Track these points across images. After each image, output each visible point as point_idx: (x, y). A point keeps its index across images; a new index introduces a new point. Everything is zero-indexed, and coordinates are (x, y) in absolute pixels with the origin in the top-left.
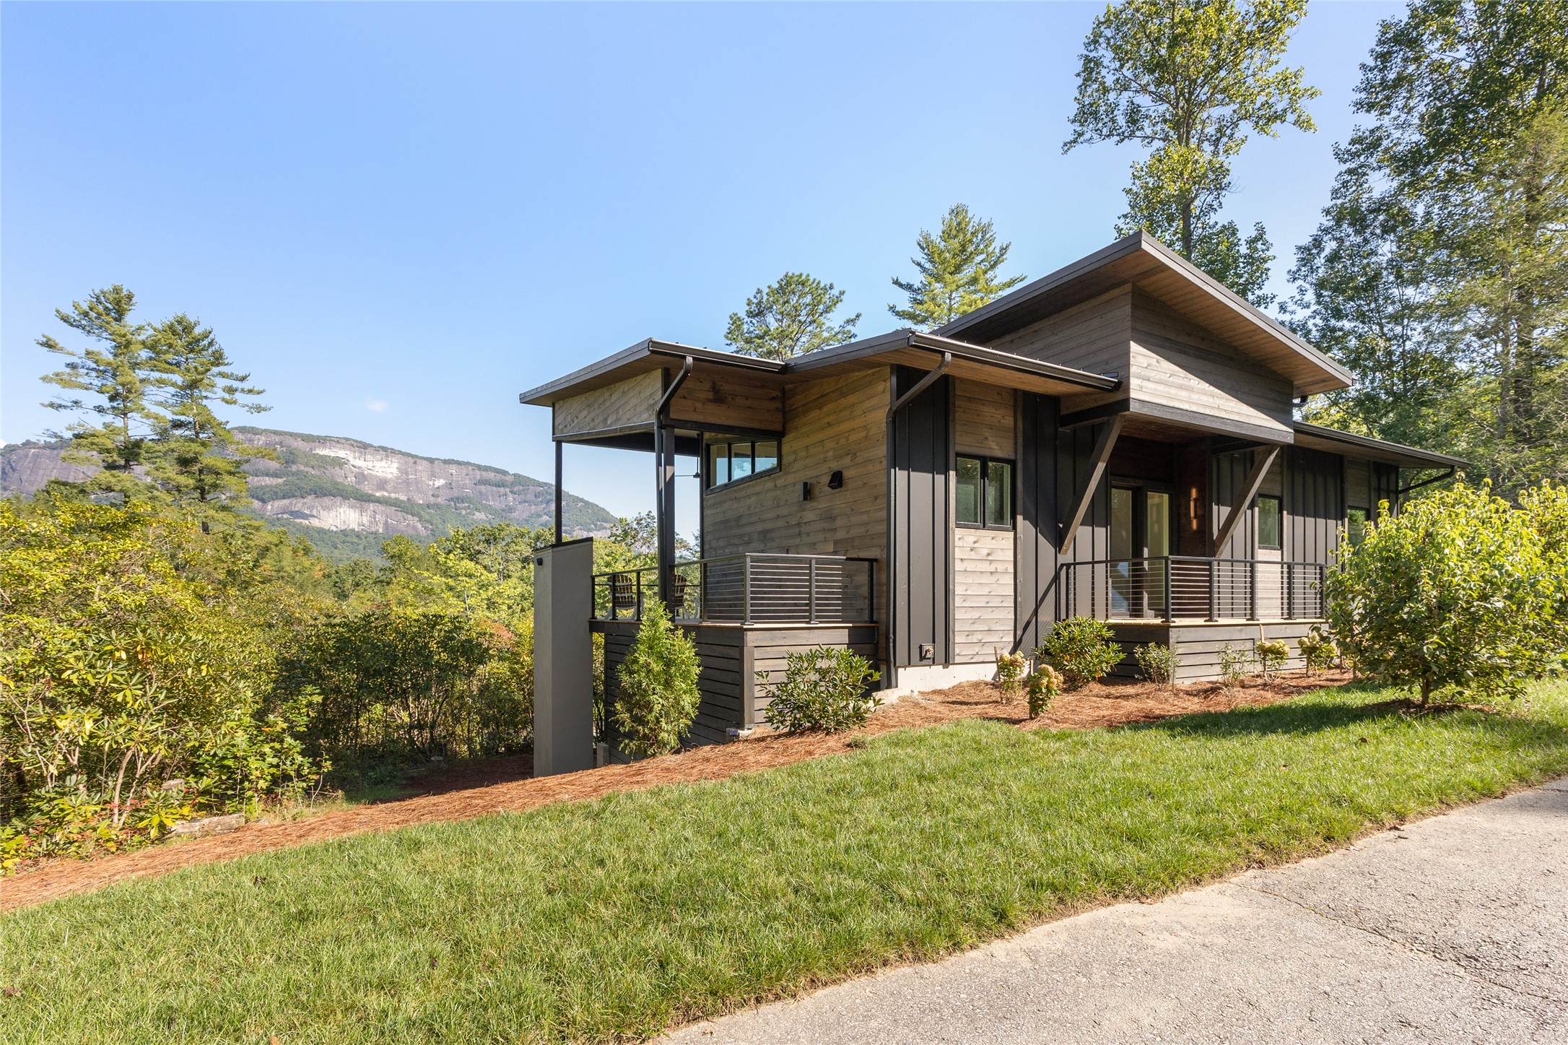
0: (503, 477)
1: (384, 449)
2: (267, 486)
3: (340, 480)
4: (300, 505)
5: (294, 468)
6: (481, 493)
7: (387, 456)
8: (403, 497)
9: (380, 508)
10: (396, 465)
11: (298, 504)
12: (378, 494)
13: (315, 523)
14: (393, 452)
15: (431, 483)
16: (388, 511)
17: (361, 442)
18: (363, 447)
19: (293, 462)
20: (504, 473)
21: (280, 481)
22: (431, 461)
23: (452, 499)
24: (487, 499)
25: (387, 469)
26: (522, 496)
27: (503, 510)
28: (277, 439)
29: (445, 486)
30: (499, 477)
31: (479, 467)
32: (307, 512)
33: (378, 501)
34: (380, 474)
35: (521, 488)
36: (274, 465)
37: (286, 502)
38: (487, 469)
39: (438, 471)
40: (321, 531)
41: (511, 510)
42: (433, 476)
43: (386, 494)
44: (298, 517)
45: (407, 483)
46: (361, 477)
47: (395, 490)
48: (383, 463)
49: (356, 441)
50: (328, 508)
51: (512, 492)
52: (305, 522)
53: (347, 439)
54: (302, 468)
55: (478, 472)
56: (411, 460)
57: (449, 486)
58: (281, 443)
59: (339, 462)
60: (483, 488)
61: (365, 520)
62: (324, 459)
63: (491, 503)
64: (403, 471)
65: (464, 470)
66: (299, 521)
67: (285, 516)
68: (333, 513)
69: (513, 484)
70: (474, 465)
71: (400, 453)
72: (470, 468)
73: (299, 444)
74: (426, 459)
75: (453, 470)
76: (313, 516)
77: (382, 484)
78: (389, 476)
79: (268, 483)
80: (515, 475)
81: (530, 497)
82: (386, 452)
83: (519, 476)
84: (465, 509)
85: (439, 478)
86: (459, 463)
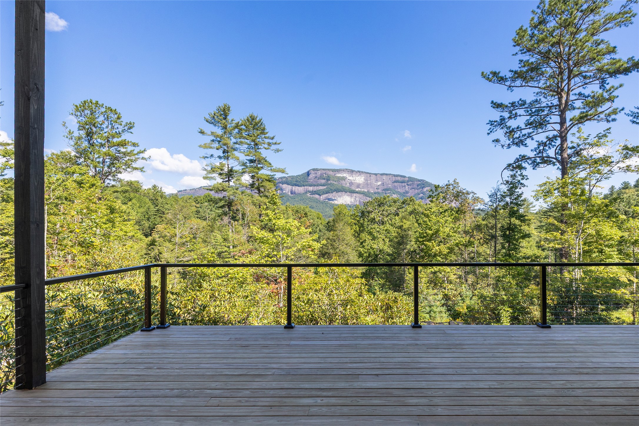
0: (404, 179)
1: (359, 172)
2: (321, 190)
3: (344, 185)
4: (331, 196)
5: (329, 182)
6: (395, 186)
7: (360, 174)
8: (366, 190)
9: (358, 195)
10: (363, 178)
11: (330, 196)
12: (357, 190)
13: (336, 202)
14: (362, 172)
15: (376, 184)
16: (360, 196)
17: (351, 170)
18: (352, 172)
19: (329, 180)
20: (404, 177)
21: (325, 187)
22: (376, 174)
23: (384, 190)
24: (397, 189)
25: (360, 179)
26: (412, 186)
27: (404, 193)
28: (324, 172)
29: (381, 184)
30: (402, 178)
31: (395, 176)
32: (333, 198)
33: (357, 192)
34: (358, 182)
35: (411, 183)
36: (323, 181)
37: (327, 195)
38: (397, 176)
39: (378, 178)
40: (337, 205)
41: (407, 192)
42: (377, 181)
43: (360, 189)
44: (330, 201)
45: (367, 184)
46: (351, 183)
47: (363, 188)
48: (359, 178)
49: (349, 170)
50: (340, 196)
51: (407, 185)
52: (333, 202)
53: (346, 169)
54: (332, 182)
55: (394, 178)
56: (369, 175)
57: (383, 184)
58: (325, 174)
59: (344, 179)
60: (396, 184)
61: (353, 200)
62: (339, 177)
63: (399, 190)
64: (366, 180)
65: (388, 177)
66: (331, 202)
67: (327, 200)
68: (342, 198)
69: (408, 181)
70: (392, 175)
71: (365, 172)
72: (391, 176)
73: (331, 173)
74: (374, 174)
75: (384, 177)
76: (335, 200)
77: (358, 186)
78: (361, 182)
79: (321, 188)
80: (408, 177)
81: (415, 186)
82: (360, 172)
83: (410, 177)
84: (389, 193)
85: (379, 181)
86: (387, 174)
